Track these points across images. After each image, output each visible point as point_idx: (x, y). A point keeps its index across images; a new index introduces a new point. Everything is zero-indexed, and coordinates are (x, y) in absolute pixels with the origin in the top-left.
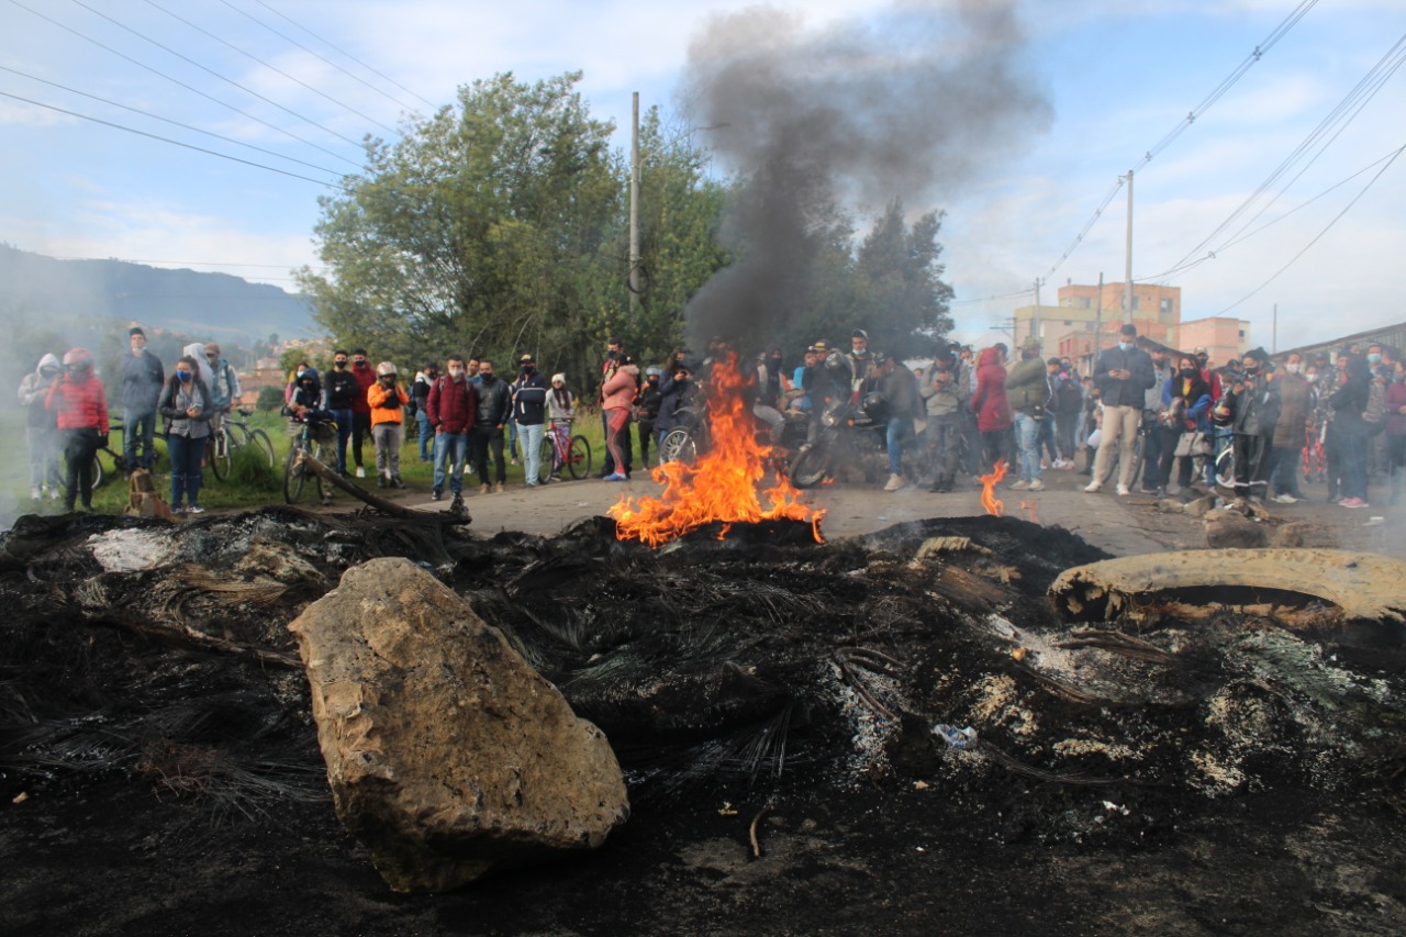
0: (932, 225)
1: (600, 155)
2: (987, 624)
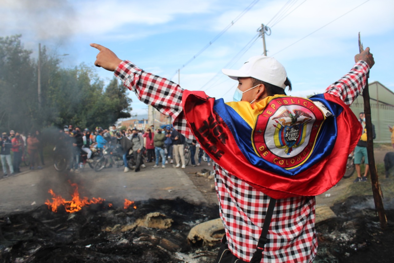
1: (28, 60)
2: (175, 255)
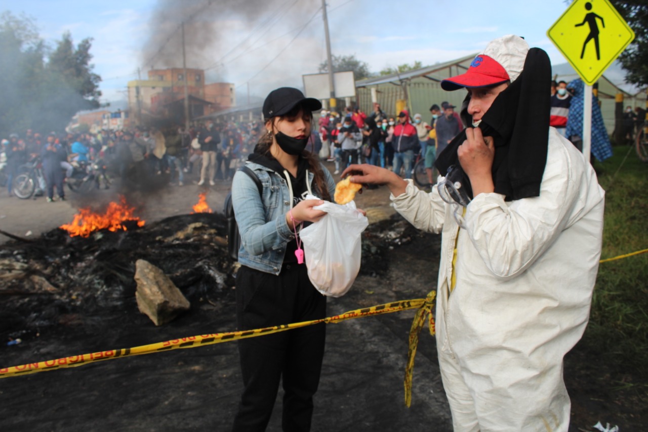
0: (87, 45)
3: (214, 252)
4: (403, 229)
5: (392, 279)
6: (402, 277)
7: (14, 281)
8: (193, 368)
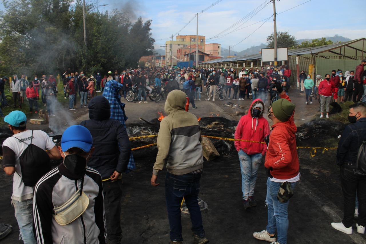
0: (149, 24)
3: (226, 135)
4: (306, 132)
5: (299, 153)
6: (304, 153)
7: (150, 139)
8: (225, 176)
